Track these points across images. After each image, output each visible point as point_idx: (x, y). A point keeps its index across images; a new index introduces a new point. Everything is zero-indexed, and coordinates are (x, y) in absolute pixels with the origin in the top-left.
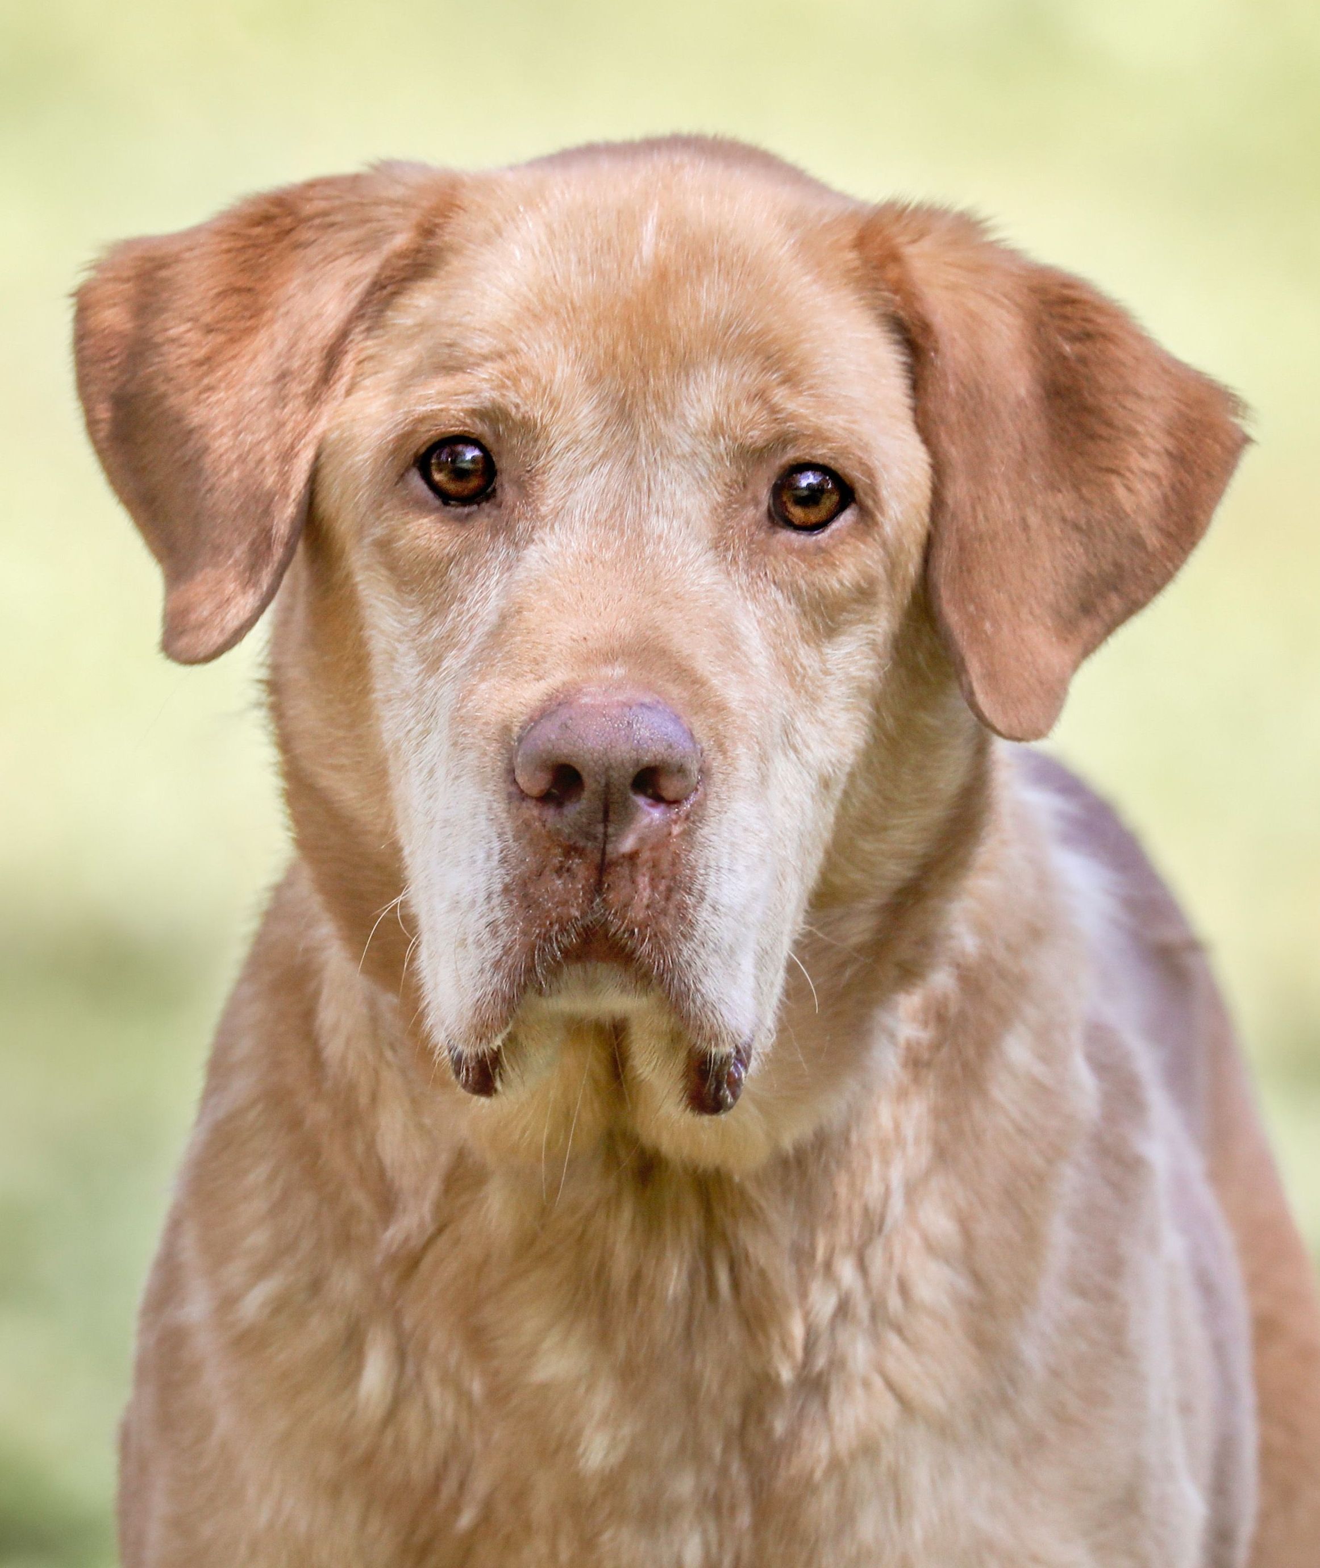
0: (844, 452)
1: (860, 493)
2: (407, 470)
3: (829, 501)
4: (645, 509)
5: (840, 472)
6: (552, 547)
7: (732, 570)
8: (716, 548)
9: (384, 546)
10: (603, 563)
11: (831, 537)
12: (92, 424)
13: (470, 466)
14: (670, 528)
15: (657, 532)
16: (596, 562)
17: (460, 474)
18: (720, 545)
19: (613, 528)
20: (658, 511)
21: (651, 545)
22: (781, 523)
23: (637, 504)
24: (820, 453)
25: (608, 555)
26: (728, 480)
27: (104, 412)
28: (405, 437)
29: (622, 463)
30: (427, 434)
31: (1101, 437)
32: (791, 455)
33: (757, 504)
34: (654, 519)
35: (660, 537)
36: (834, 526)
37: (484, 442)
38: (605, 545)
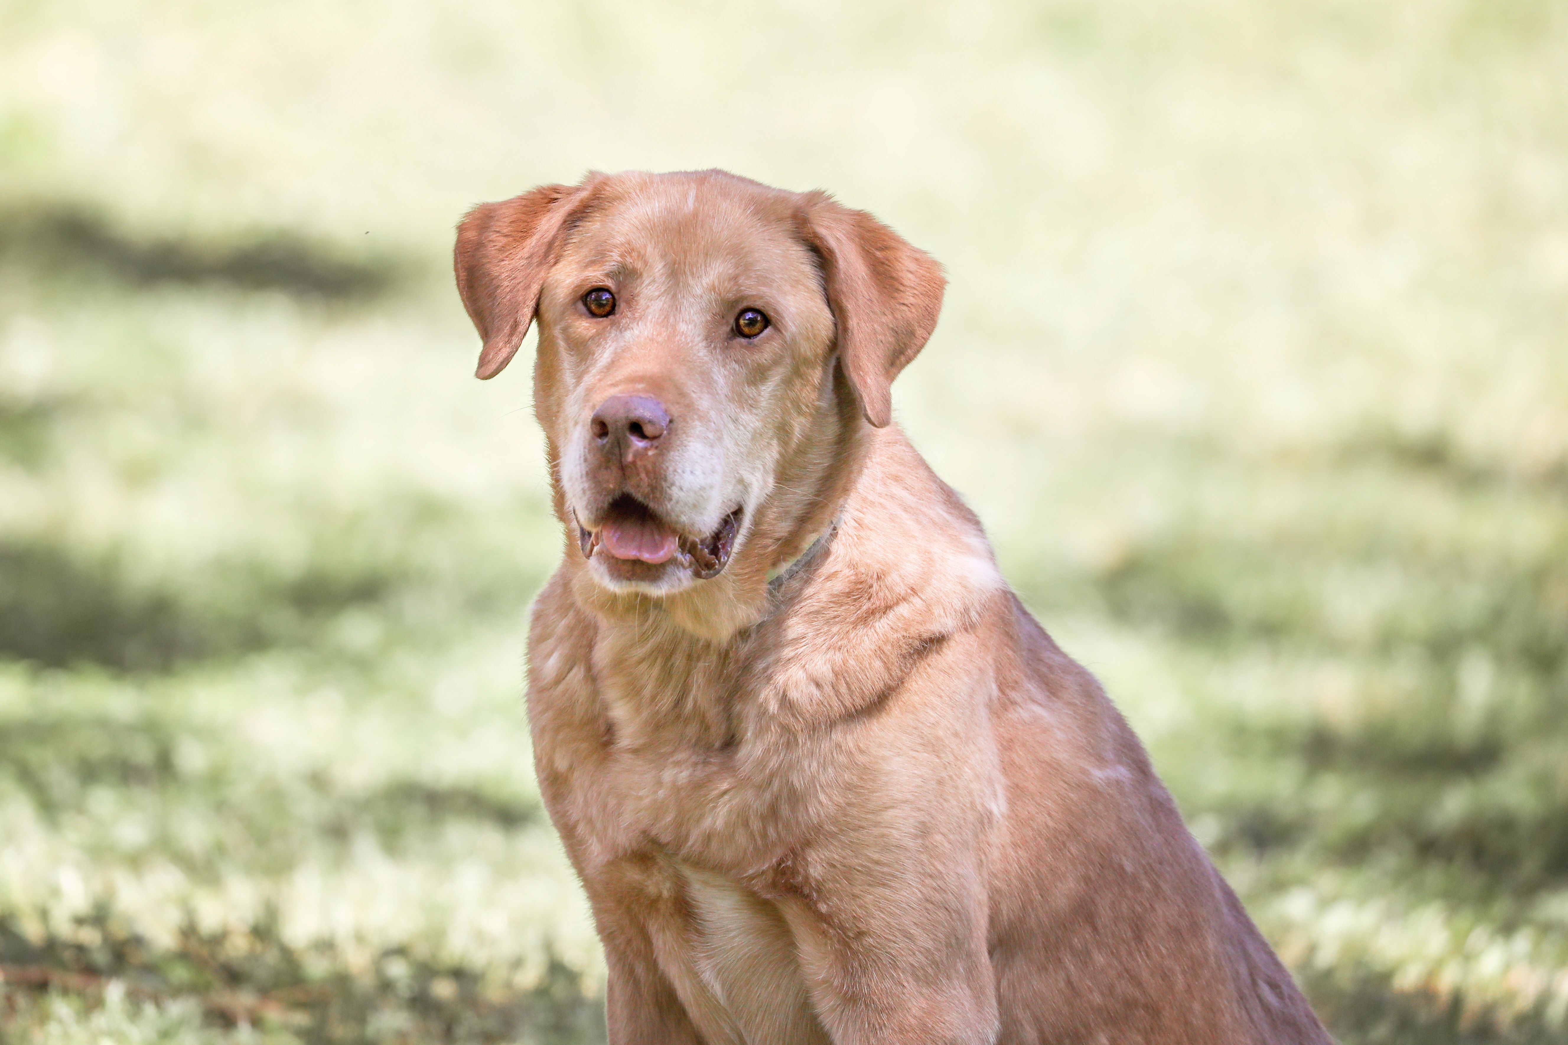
0: (768, 303)
1: (773, 320)
2: (577, 301)
3: (759, 325)
4: (678, 320)
5: (765, 312)
6: (636, 332)
7: (714, 352)
8: (707, 340)
9: (565, 330)
10: (658, 343)
11: (759, 340)
12: (458, 278)
13: (604, 302)
14: (688, 328)
15: (682, 330)
16: (654, 342)
17: (600, 305)
18: (709, 338)
19: (663, 326)
20: (683, 321)
21: (679, 336)
22: (738, 334)
23: (674, 316)
24: (758, 304)
25: (660, 339)
26: (714, 312)
27: (463, 274)
28: (579, 286)
29: (670, 296)
30: (587, 287)
31: (901, 291)
32: (745, 304)
33: (727, 323)
34: (681, 324)
35: (683, 332)
36: (761, 335)
37: (610, 290)
38: (659, 334)
